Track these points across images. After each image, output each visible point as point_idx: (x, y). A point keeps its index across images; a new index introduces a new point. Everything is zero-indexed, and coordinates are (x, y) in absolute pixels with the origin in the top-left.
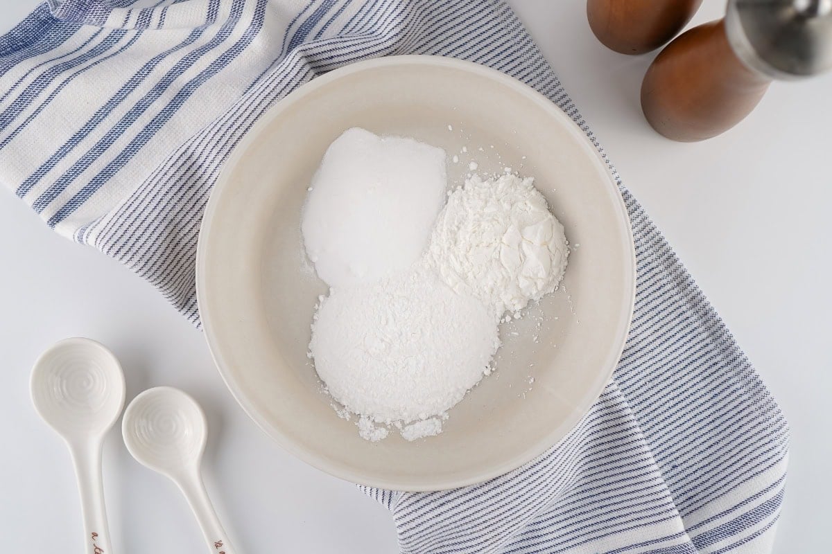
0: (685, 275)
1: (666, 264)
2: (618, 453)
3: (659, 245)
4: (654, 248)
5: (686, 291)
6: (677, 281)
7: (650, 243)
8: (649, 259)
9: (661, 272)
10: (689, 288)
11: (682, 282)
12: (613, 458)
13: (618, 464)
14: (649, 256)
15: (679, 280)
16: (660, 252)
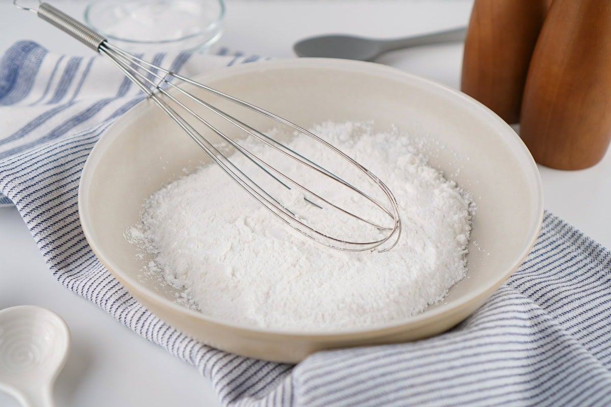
0: (594, 245)
1: (572, 241)
2: (563, 371)
3: (560, 226)
4: (556, 230)
5: (600, 258)
6: (588, 252)
7: (551, 227)
8: (554, 239)
9: (568, 247)
10: (602, 254)
11: (593, 250)
12: (558, 378)
13: (566, 382)
14: (553, 236)
15: (590, 250)
16: (563, 232)
